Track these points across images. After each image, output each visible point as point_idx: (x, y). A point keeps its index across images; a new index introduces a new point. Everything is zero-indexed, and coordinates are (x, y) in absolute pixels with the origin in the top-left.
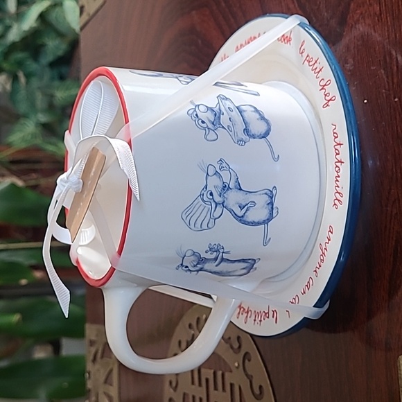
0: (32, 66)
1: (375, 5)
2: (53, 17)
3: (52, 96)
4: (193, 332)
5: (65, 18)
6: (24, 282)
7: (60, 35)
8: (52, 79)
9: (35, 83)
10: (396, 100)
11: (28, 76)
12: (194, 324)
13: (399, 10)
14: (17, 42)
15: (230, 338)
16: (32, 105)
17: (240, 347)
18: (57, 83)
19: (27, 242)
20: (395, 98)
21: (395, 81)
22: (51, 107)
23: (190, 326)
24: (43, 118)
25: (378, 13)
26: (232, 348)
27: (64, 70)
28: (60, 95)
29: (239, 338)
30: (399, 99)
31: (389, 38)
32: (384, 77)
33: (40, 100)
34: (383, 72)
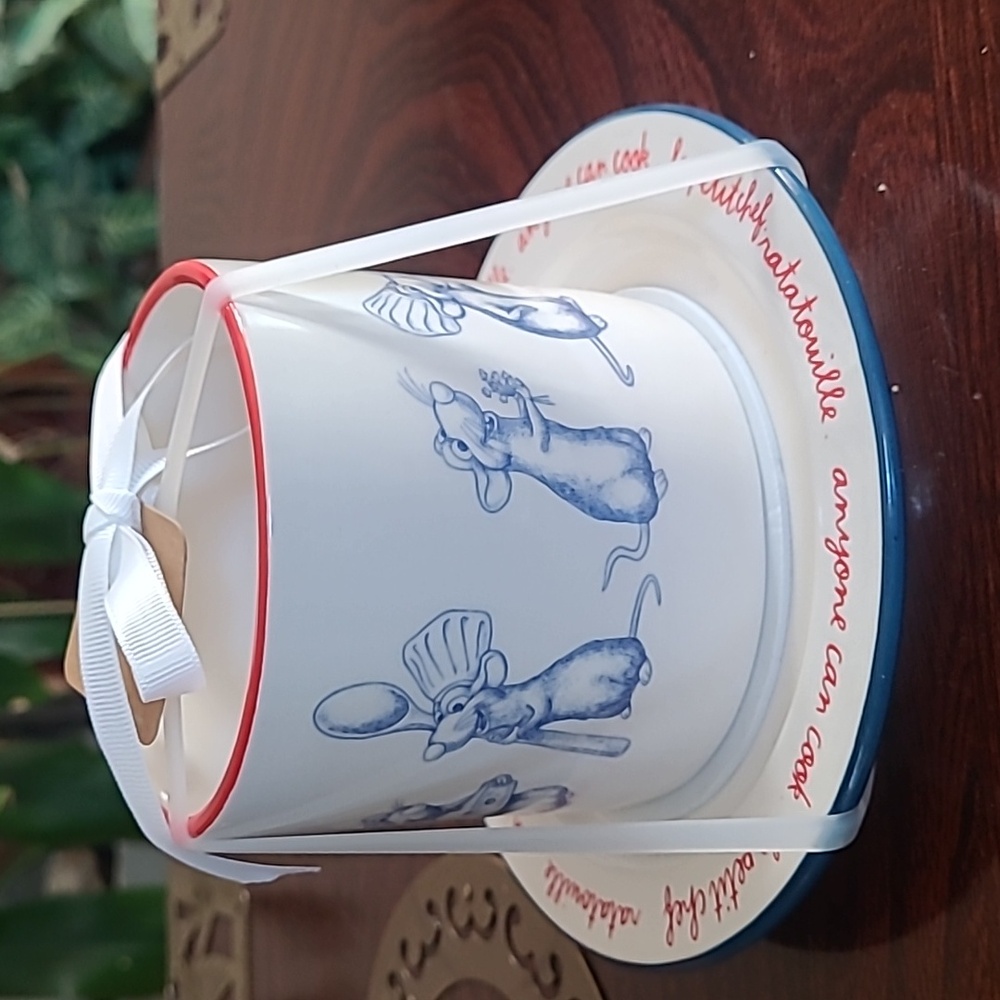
0: (45, 153)
1: (925, 135)
2: (97, 30)
3: (93, 232)
4: (436, 924)
5: (126, 35)
6: (20, 705)
7: (114, 75)
8: (96, 187)
9: (53, 197)
10: (977, 397)
11: (34, 178)
12: (441, 905)
13: (989, 157)
14: (7, 94)
15: (531, 956)
16: (45, 251)
17: (557, 982)
18: (106, 198)
19: (30, 598)
20: (973, 392)
21: (976, 345)
22: (91, 259)
23: (431, 907)
24: (71, 287)
25: (932, 154)
26: (536, 979)
27: (126, 162)
28: (117, 228)
29: (554, 961)
30: (986, 394)
31: (960, 226)
32: (946, 330)
33: (64, 241)
34: (943, 317)
